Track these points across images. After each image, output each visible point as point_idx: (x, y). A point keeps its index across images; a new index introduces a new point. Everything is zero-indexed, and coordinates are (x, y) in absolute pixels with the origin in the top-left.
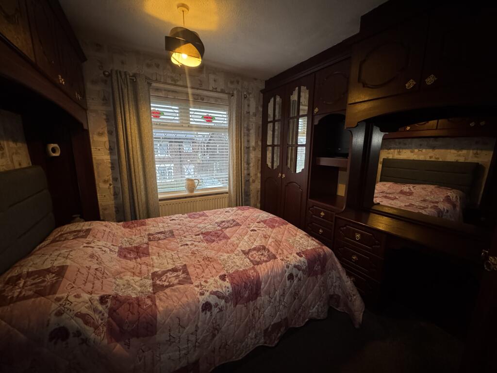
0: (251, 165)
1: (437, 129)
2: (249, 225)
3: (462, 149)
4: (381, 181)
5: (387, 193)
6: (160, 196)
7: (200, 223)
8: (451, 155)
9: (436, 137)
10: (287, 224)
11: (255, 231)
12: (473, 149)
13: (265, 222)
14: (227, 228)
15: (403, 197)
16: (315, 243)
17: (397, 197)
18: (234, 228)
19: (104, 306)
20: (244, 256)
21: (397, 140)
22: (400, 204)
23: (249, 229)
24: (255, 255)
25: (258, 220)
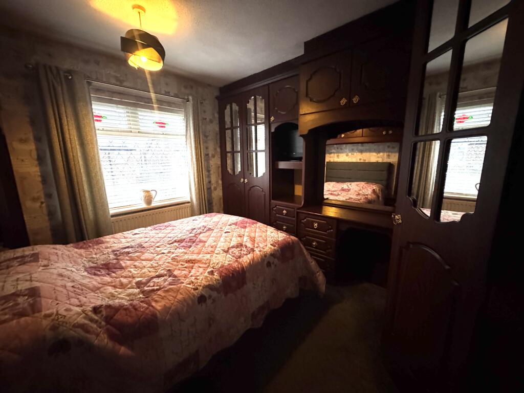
0: (212, 172)
1: (362, 136)
2: (221, 228)
3: (379, 152)
4: (326, 182)
5: (332, 191)
6: (112, 212)
7: (169, 233)
8: (373, 157)
9: (362, 143)
10: (257, 223)
11: (229, 232)
12: (387, 152)
13: (236, 224)
14: (200, 234)
15: (344, 193)
16: (284, 235)
17: (340, 194)
18: (208, 234)
19: (99, 315)
20: (225, 254)
21: (335, 146)
22: (342, 197)
23: (223, 233)
24: (235, 252)
25: (229, 223)
